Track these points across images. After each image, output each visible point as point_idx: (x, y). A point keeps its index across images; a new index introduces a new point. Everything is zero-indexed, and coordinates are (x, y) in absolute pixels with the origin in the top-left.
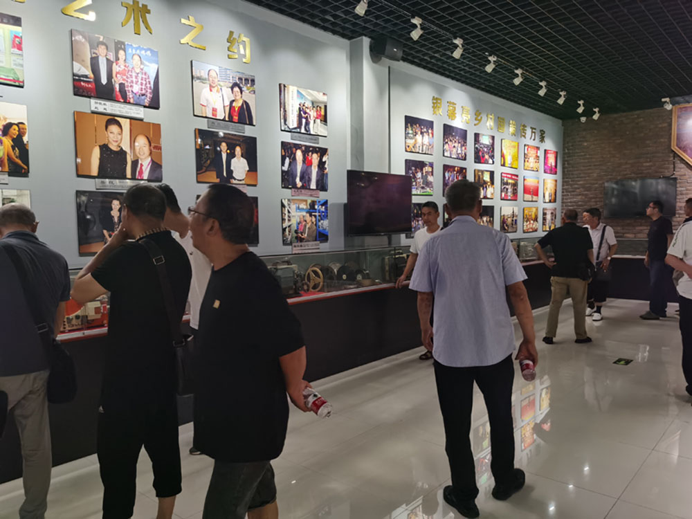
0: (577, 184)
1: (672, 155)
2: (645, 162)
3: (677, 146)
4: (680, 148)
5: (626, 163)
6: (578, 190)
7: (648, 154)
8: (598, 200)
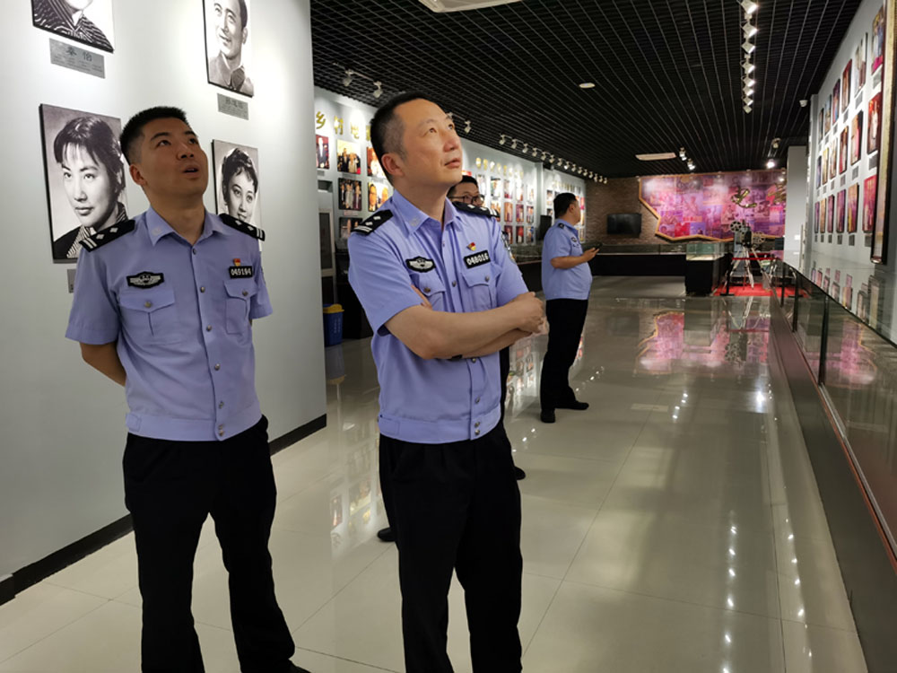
0: (593, 215)
1: (639, 202)
2: (627, 205)
3: (641, 197)
4: (643, 199)
5: (618, 205)
6: (593, 219)
7: (628, 200)
8: (604, 224)
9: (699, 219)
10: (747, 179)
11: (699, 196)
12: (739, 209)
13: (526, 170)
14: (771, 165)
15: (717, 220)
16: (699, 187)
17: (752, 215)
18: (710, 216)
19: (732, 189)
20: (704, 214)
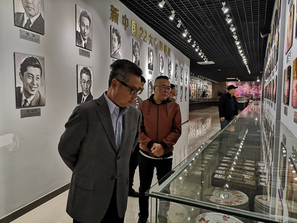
9: (241, 93)
10: (254, 83)
11: (241, 87)
12: (251, 90)
13: (200, 81)
14: (258, 81)
15: (246, 93)
16: (241, 85)
17: (255, 92)
18: (244, 92)
19: (250, 85)
20: (242, 91)
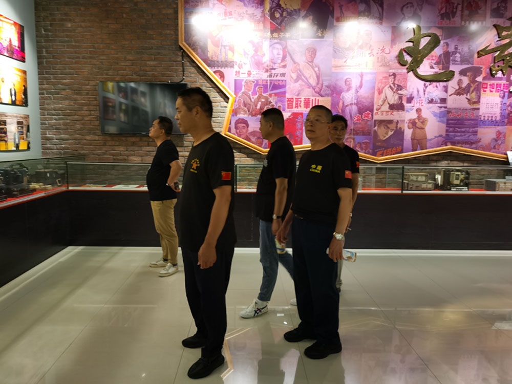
0: (63, 84)
1: (180, 54)
2: (149, 61)
3: (185, 41)
4: (189, 45)
5: (125, 59)
6: (63, 92)
7: (152, 48)
8: (92, 108)
17: (443, 101)
